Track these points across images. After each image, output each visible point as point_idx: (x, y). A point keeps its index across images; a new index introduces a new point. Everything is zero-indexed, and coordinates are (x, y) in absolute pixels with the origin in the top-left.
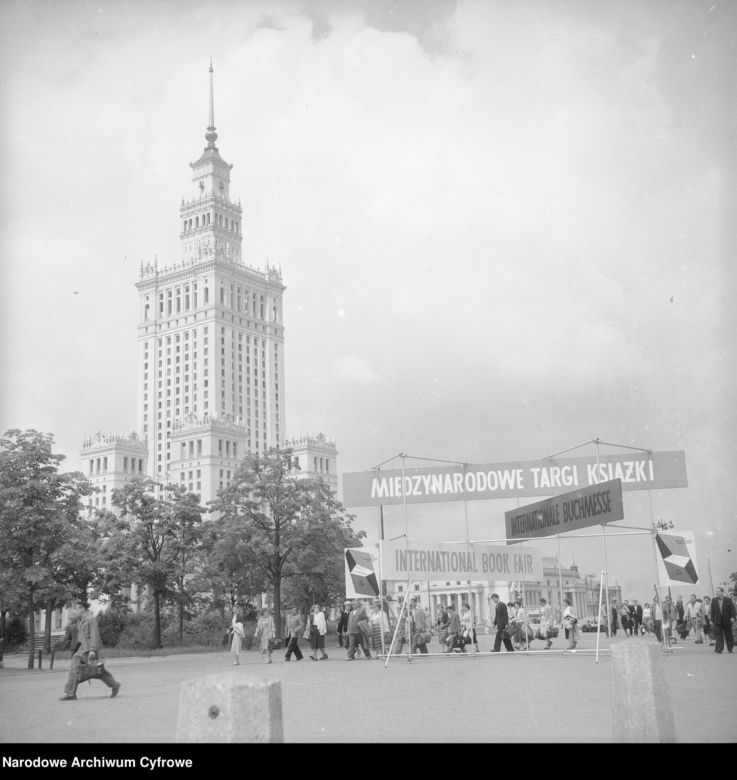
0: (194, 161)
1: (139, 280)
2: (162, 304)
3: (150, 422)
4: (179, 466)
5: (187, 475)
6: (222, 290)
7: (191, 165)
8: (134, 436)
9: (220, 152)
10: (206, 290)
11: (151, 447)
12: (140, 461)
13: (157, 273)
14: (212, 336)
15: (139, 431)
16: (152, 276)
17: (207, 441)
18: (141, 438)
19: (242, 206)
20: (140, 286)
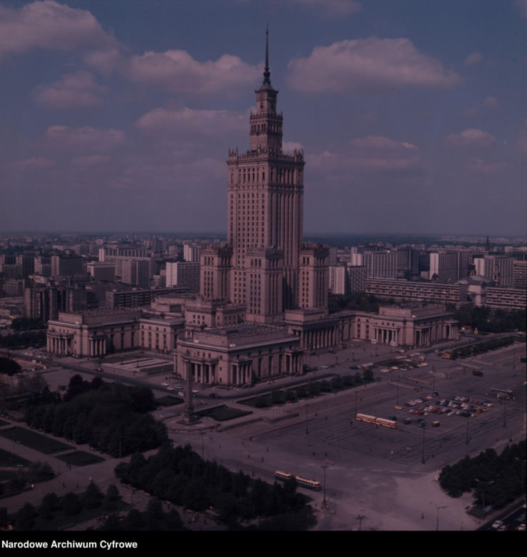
0: (258, 90)
1: (228, 159)
2: (240, 175)
4: (249, 270)
5: (254, 276)
6: (272, 173)
7: (256, 92)
8: (226, 246)
9: (272, 84)
10: (264, 173)
12: (229, 258)
13: (238, 157)
14: (266, 198)
16: (235, 158)
17: (264, 261)
19: (283, 116)
20: (229, 163)
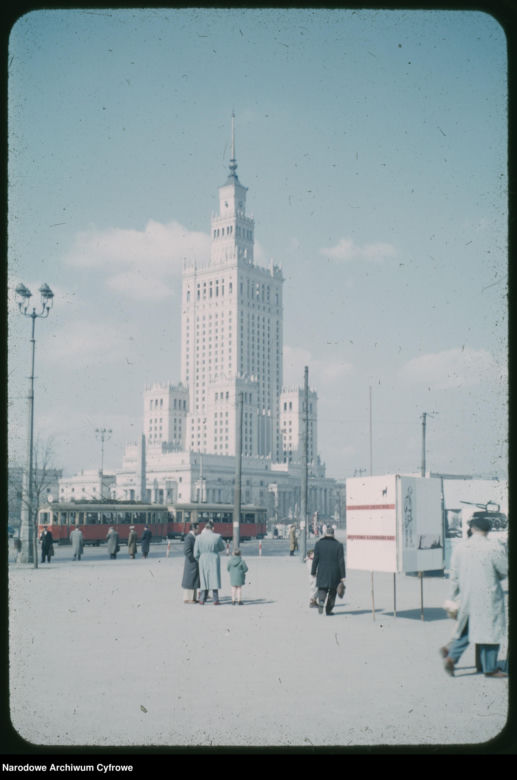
2: (199, 292)
3: (191, 375)
5: (219, 415)
6: (242, 285)
8: (180, 384)
10: (231, 285)
11: (191, 392)
12: (185, 402)
13: (196, 269)
14: (235, 316)
15: (183, 380)
16: (192, 270)
18: (185, 384)
